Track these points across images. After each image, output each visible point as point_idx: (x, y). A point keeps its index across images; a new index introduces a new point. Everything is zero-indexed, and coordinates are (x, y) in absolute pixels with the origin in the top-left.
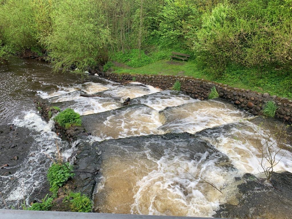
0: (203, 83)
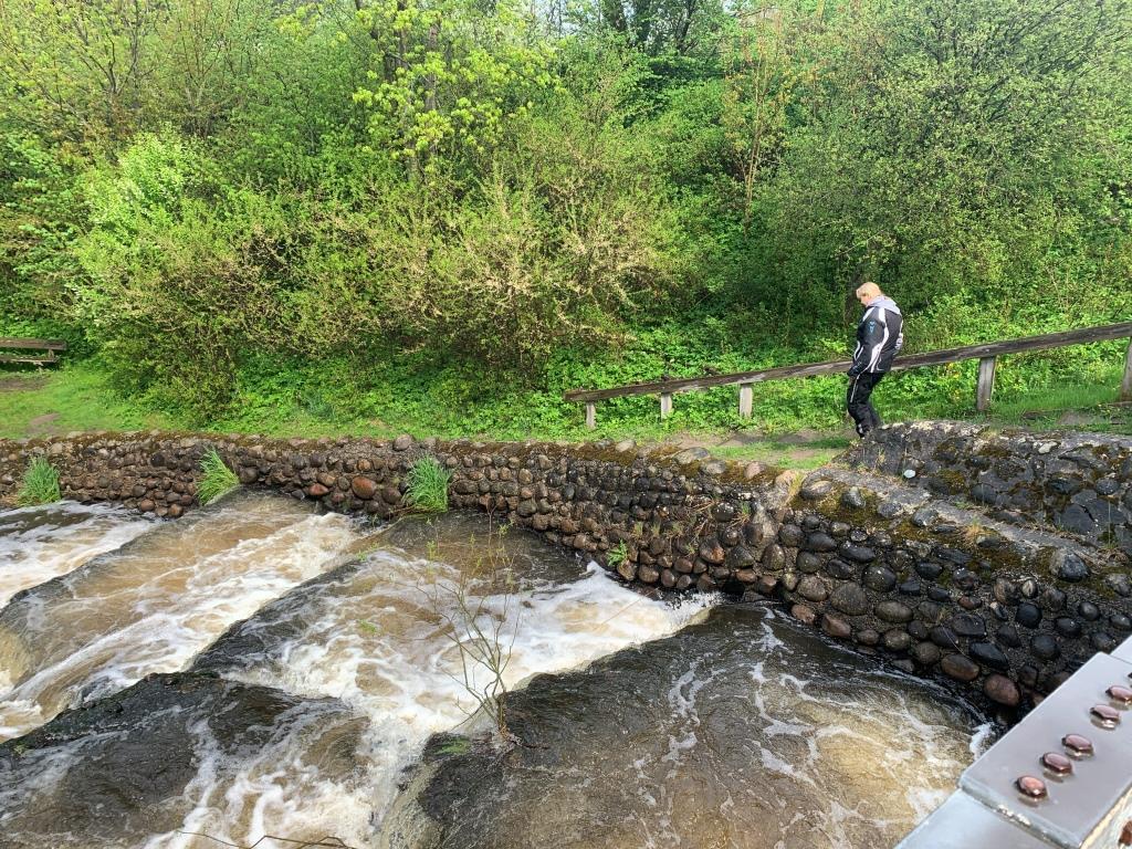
0: (158, 446)
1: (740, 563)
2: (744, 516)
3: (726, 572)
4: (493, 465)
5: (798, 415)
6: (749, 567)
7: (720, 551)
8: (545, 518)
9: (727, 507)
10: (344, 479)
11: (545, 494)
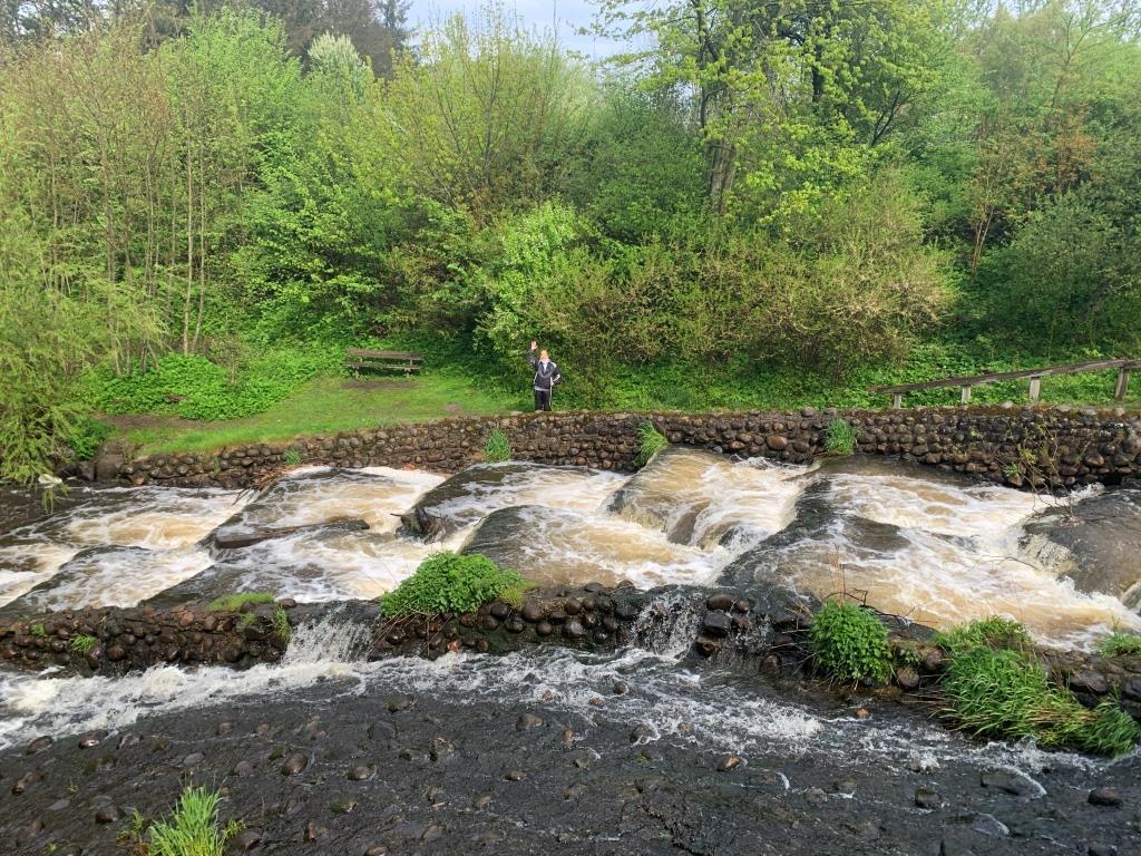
1: (1120, 463)
2: (1121, 437)
3: (1107, 471)
4: (891, 422)
5: (1076, 398)
6: (1127, 466)
7: (1102, 459)
8: (938, 456)
9: (1106, 432)
10: (759, 439)
11: (938, 439)
